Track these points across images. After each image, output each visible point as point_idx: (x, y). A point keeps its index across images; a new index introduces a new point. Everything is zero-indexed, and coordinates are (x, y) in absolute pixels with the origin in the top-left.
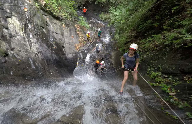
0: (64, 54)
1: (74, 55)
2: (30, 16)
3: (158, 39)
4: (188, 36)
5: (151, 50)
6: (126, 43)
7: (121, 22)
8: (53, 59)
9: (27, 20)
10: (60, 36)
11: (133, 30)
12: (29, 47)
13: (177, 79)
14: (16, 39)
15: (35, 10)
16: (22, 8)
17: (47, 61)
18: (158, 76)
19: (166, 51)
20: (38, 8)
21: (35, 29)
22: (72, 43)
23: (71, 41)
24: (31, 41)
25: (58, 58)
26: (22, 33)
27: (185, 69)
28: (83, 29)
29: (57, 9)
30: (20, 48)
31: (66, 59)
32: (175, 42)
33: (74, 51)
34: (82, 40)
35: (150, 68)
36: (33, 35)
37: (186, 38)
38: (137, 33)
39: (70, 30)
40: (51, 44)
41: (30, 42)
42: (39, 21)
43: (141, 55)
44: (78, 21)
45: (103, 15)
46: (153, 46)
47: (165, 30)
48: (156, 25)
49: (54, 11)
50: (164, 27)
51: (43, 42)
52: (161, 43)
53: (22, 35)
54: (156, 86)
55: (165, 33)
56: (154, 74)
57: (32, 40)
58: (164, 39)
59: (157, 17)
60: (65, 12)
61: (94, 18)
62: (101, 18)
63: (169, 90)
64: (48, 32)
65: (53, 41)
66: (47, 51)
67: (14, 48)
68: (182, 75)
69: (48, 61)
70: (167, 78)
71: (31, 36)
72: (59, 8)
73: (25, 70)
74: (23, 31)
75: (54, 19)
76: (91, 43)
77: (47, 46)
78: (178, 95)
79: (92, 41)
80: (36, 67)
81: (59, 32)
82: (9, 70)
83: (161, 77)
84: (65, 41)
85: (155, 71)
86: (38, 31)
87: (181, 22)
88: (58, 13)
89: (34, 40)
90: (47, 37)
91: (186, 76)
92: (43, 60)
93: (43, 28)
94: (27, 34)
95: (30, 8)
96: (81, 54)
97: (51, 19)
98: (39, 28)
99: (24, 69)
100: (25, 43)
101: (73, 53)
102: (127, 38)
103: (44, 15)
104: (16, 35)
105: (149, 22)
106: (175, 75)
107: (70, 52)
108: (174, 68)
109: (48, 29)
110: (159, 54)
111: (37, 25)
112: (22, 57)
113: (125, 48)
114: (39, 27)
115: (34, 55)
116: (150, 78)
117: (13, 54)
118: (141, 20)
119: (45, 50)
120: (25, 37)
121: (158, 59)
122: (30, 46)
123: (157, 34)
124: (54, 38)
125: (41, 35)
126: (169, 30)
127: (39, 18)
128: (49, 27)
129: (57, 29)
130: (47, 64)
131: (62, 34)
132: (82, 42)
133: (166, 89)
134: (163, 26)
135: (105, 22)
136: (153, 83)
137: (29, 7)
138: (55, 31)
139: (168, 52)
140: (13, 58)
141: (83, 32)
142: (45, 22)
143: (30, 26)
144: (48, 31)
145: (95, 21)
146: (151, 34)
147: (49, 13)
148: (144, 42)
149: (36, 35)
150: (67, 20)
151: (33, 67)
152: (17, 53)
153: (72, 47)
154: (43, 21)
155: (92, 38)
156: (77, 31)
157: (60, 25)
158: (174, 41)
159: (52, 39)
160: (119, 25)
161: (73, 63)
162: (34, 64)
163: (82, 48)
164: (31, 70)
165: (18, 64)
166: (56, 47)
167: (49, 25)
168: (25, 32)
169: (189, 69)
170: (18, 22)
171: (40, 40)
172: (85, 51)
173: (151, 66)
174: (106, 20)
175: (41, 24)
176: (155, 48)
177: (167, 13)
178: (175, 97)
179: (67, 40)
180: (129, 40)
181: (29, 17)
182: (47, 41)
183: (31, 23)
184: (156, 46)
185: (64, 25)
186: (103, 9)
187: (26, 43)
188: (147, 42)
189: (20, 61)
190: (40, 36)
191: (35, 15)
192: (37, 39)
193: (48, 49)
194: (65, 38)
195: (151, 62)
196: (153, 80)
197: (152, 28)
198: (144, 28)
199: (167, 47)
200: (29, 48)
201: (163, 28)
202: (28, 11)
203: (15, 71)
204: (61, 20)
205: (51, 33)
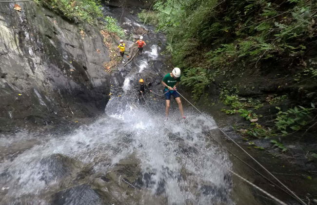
0: (87, 80)
1: (104, 80)
2: (27, 19)
3: (231, 50)
4: (265, 45)
5: (223, 66)
6: (185, 58)
7: (174, 25)
8: (71, 88)
9: (21, 25)
10: (78, 50)
11: (194, 38)
12: (31, 70)
13: (258, 101)
14: (7, 59)
15: (32, 8)
16: (10, 6)
17: (62, 92)
18: (234, 100)
19: (242, 66)
20: (38, 5)
21: (36, 41)
22: (99, 62)
23: (96, 58)
24: (32, 61)
25: (79, 86)
26: (15, 47)
27: (266, 88)
28: (113, 37)
29: (70, 6)
30: (15, 74)
31: (92, 87)
32: (252, 53)
33: (102, 74)
34: (115, 55)
35: (223, 91)
36: (34, 51)
37: (264, 48)
38: (200, 41)
39: (94, 40)
40: (65, 64)
41: (31, 63)
42: (42, 26)
43: (209, 73)
44: (104, 25)
45: (144, 15)
46: (225, 60)
47: (239, 37)
48: (226, 30)
49: (65, 9)
50: (237, 33)
51: (53, 61)
52: (235, 56)
53: (17, 52)
54: (233, 114)
55: (238, 42)
56: (230, 98)
57: (33, 59)
58: (238, 49)
59: (227, 19)
60: (83, 10)
61: (130, 19)
62: (141, 18)
63: (249, 116)
64: (58, 45)
65: (69, 59)
66: (60, 77)
67: (7, 74)
68: (264, 95)
69: (64, 92)
70: (245, 102)
71: (30, 52)
72: (72, 3)
73: (30, 108)
74: (18, 45)
75: (65, 22)
76: (129, 60)
77: (59, 68)
78: (261, 121)
79: (130, 56)
80: (48, 103)
81: (75, 43)
82: (6, 110)
83: (240, 101)
84: (87, 58)
85: (230, 94)
86: (42, 44)
87: (257, 27)
88: (72, 12)
89: (37, 59)
90: (58, 53)
91: (268, 96)
92: (56, 91)
93: (50, 38)
94: (25, 50)
95: (25, 5)
96: (115, 78)
97: (61, 23)
98: (42, 38)
99: (28, 107)
100: (22, 64)
101: (102, 77)
102: (185, 50)
103: (49, 16)
104: (6, 51)
105: (215, 25)
106: (256, 96)
107: (97, 76)
108: (253, 88)
109: (58, 40)
110: (233, 70)
111: (39, 33)
112: (22, 89)
113: (184, 65)
114: (44, 37)
115: (40, 84)
116: (224, 105)
117: (6, 84)
118: (203, 22)
119: (57, 74)
120: (22, 55)
121: (233, 77)
122: (33, 68)
123: (228, 43)
124: (69, 55)
125: (48, 51)
126: (244, 38)
127: (41, 21)
128: (59, 37)
129: (72, 39)
130: (64, 97)
131: (81, 47)
132: (114, 59)
133: (246, 115)
134: (235, 31)
135: (149, 26)
136: (229, 110)
137: (23, 3)
138: (69, 42)
139: (244, 68)
140: (8, 91)
141: (114, 43)
142: (52, 28)
143: (27, 36)
144: (58, 43)
145: (131, 24)
146: (220, 43)
147: (56, 13)
148: (210, 55)
149: (40, 49)
150: (87, 23)
151: (43, 103)
152: (13, 82)
153: (99, 67)
154: (48, 26)
155: (129, 52)
156: (104, 41)
157: (76, 32)
158: (250, 52)
159: (67, 56)
160: (171, 29)
161: (104, 93)
162: (44, 98)
163: (115, 69)
164: (39, 108)
165: (18, 100)
166: (74, 68)
167: (59, 32)
168: (21, 46)
169: (270, 86)
170: (7, 30)
171: (47, 59)
172: (120, 73)
173: (225, 88)
174: (149, 22)
175: (47, 32)
176: (228, 63)
177: (239, 14)
178: (257, 124)
179: (90, 57)
180: (189, 53)
181: (25, 20)
182: (59, 60)
183: (28, 31)
184: (228, 60)
185: (82, 32)
186: (143, 4)
187: (25, 64)
188: (216, 55)
189: (20, 95)
190: (45, 51)
191: (35, 16)
192: (42, 57)
193: (61, 72)
194: (87, 53)
195: (224, 82)
196: (229, 107)
197: (220, 34)
198: (209, 35)
199: (243, 61)
200: (31, 73)
201: (235, 35)
202: (21, 10)
203: (16, 111)
204: (77, 24)
205: (63, 46)
